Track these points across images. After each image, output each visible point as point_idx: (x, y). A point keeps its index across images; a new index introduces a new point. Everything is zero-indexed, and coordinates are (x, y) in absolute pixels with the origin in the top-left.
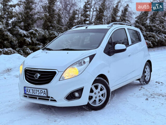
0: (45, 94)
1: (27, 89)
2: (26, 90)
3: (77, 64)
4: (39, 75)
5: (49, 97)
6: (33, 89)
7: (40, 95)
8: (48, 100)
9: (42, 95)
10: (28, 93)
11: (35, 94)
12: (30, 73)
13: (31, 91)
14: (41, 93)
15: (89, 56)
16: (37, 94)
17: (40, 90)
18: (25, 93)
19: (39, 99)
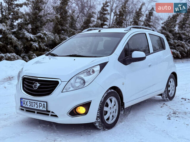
0: (45, 107)
1: (24, 101)
2: (22, 102)
3: (84, 73)
4: (38, 85)
5: (49, 112)
6: (31, 101)
7: (38, 108)
8: (48, 115)
9: (41, 108)
10: (25, 106)
11: (33, 107)
12: (28, 82)
13: (28, 103)
14: (40, 106)
15: (100, 65)
16: (35, 108)
17: (39, 102)
18: (22, 106)
19: (38, 113)
